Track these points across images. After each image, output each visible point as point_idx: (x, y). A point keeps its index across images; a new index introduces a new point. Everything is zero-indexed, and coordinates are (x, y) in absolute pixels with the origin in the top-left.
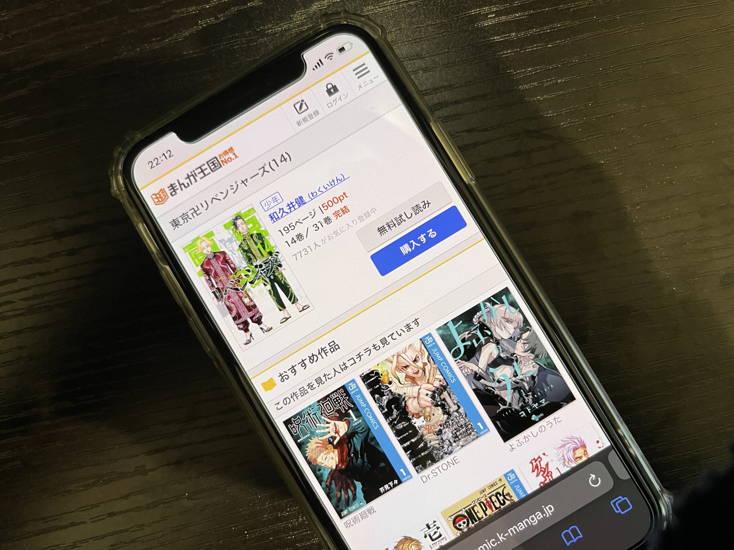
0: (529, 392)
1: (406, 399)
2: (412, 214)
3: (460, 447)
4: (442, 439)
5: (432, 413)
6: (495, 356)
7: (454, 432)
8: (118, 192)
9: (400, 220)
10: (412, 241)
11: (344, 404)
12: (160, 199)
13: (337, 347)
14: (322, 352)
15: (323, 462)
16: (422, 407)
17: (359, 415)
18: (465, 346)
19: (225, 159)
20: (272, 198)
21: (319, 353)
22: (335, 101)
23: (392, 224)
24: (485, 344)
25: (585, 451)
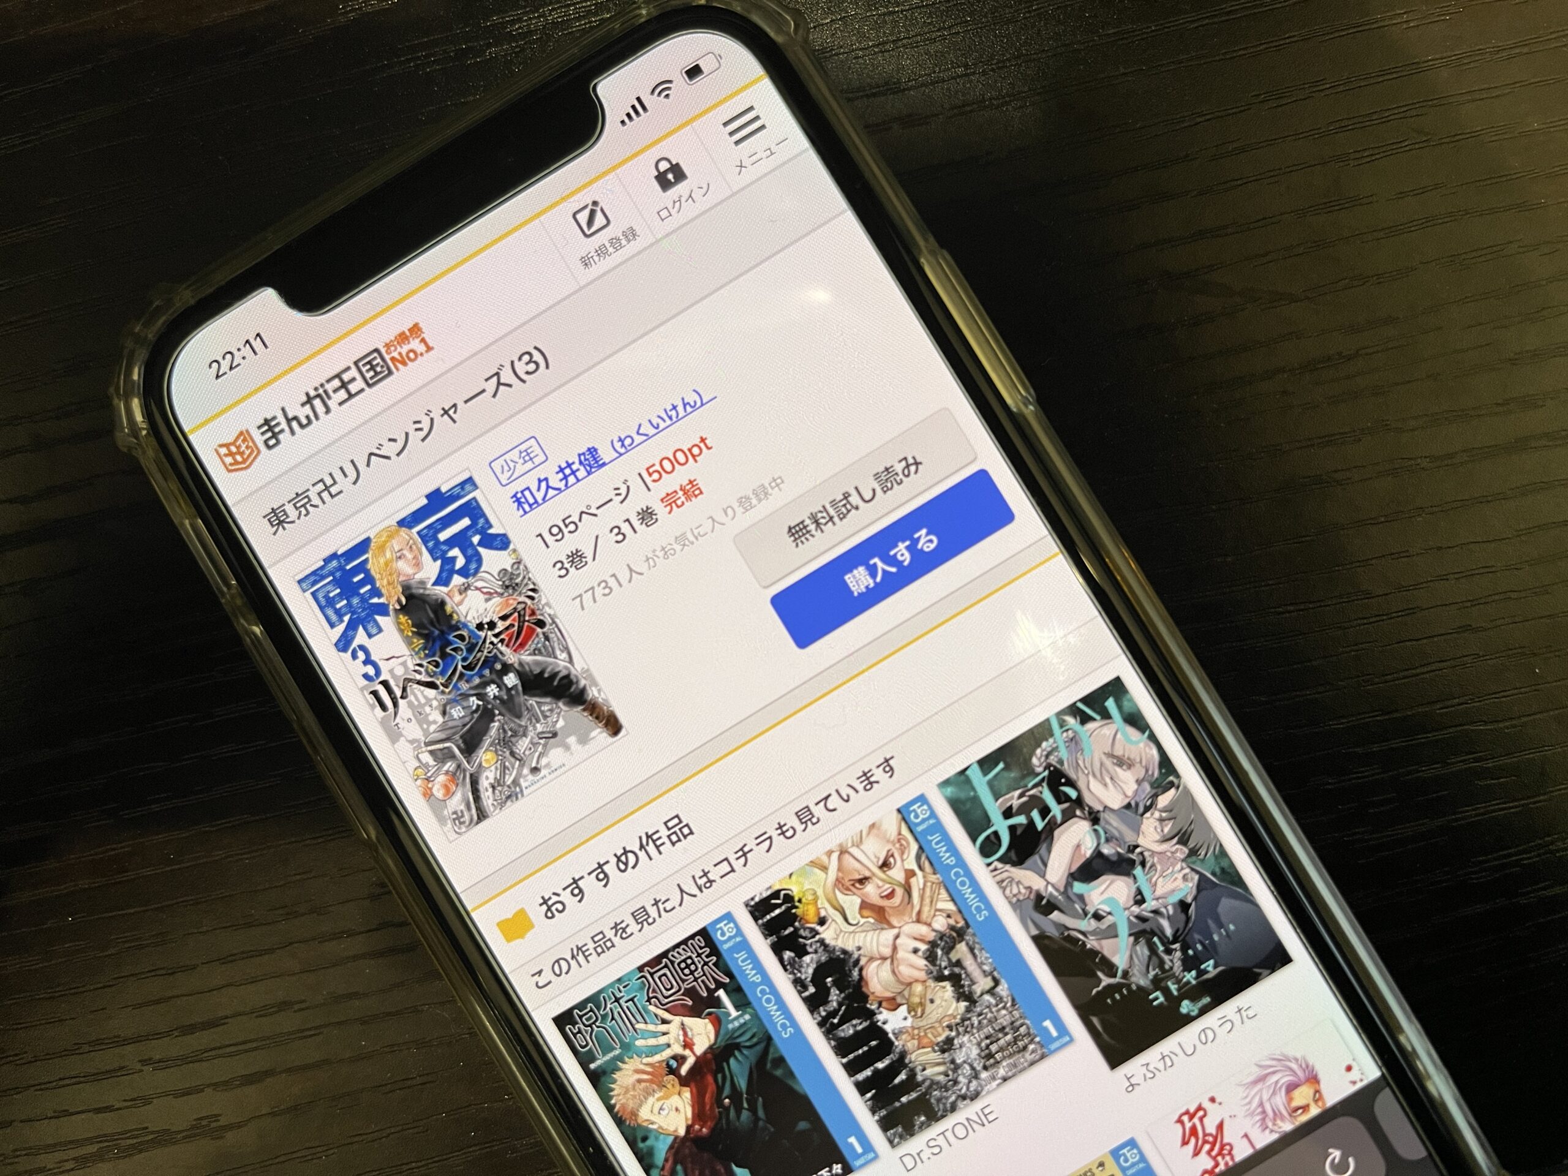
0: (1174, 942)
1: (863, 962)
2: (874, 490)
3: (998, 1081)
4: (953, 1061)
5: (929, 996)
6: (1088, 851)
7: (983, 1045)
8: (135, 441)
9: (844, 506)
10: (876, 560)
11: (705, 975)
12: (239, 458)
13: (686, 831)
14: (647, 844)
15: (653, 1118)
16: (902, 983)
17: (742, 1002)
18: (1012, 829)
19: (400, 354)
20: (521, 452)
21: (642, 847)
22: (678, 204)
23: (823, 518)
24: (1063, 823)
25: (1317, 1091)
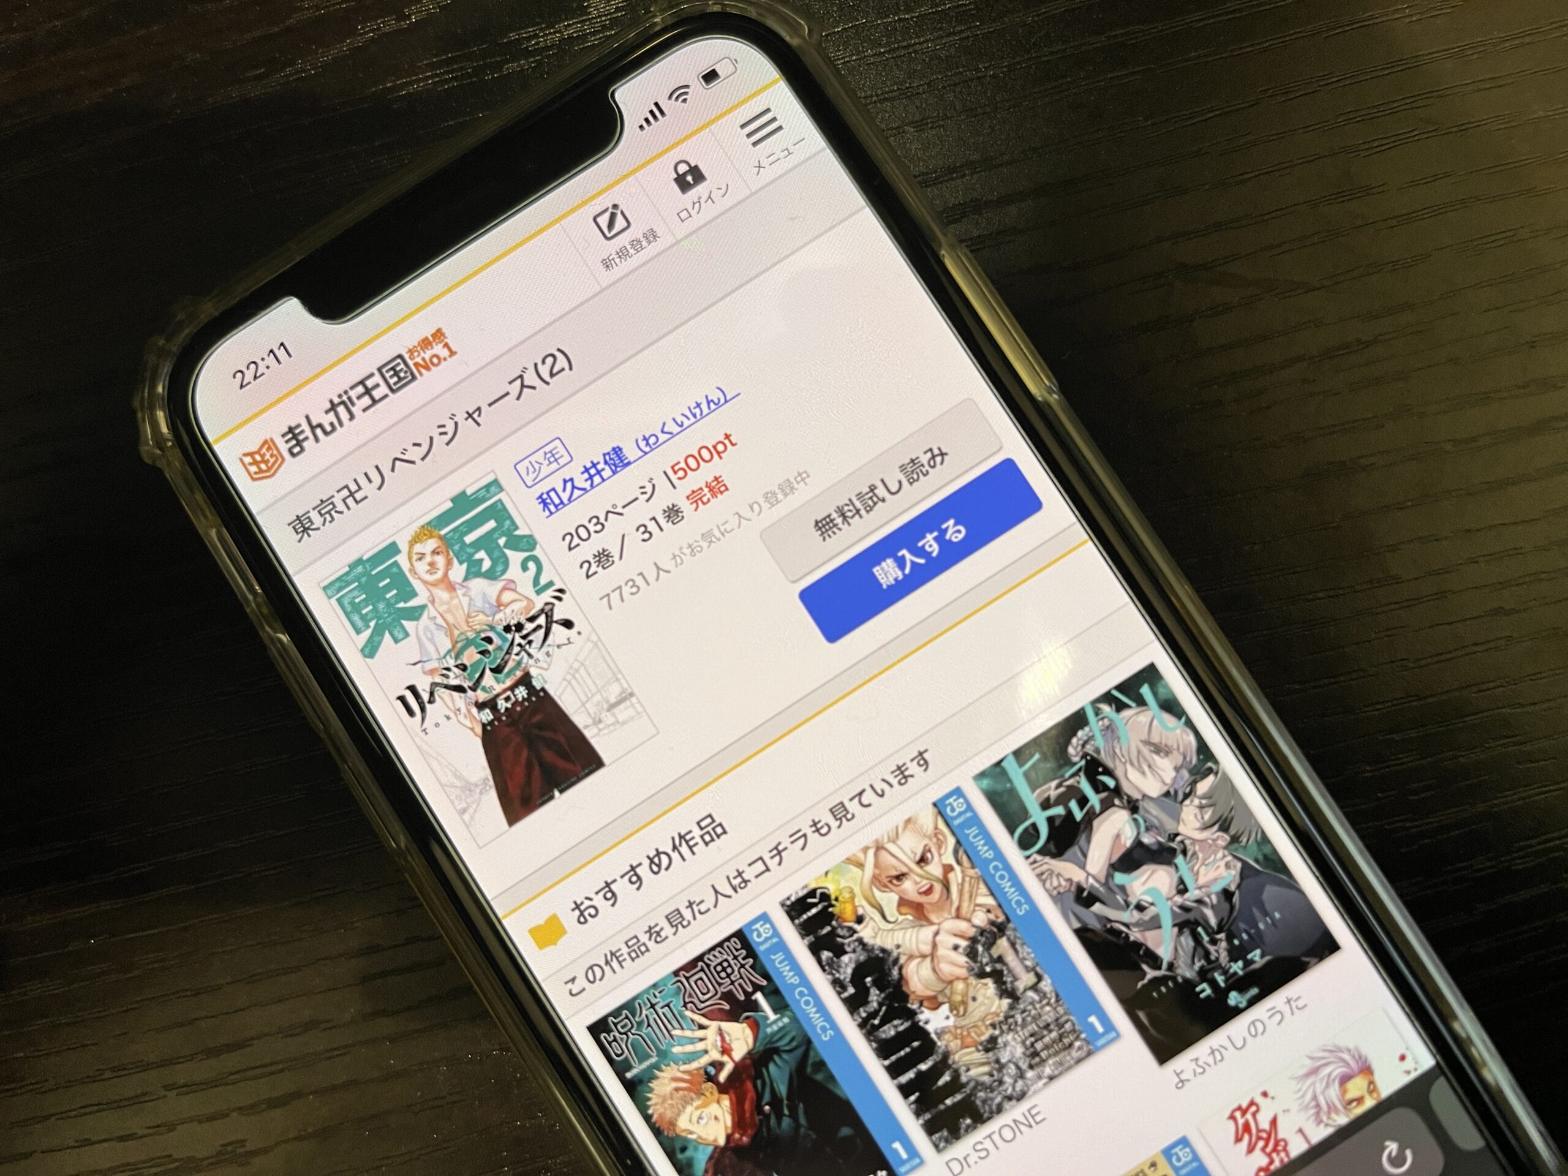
0: (1218, 932)
1: (902, 960)
2: (900, 482)
3: (1045, 1081)
4: (997, 1061)
5: (971, 994)
6: (1128, 841)
7: (1028, 1043)
8: (158, 452)
9: (870, 499)
10: (904, 552)
11: (741, 979)
12: (263, 467)
13: (719, 830)
14: (680, 845)
15: (692, 1128)
16: (943, 981)
17: (780, 1005)
18: (1050, 820)
19: (423, 359)
20: (546, 454)
21: (675, 848)
22: (697, 205)
23: (850, 511)
24: (1102, 812)
25: (1371, 1083)
